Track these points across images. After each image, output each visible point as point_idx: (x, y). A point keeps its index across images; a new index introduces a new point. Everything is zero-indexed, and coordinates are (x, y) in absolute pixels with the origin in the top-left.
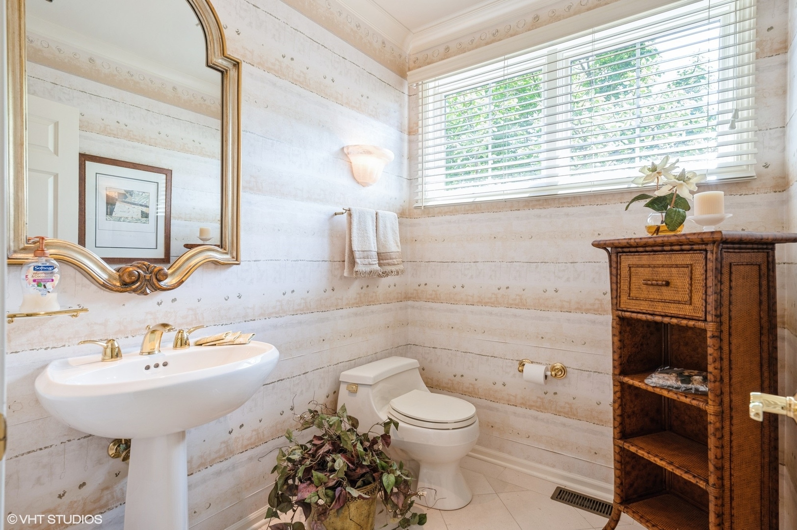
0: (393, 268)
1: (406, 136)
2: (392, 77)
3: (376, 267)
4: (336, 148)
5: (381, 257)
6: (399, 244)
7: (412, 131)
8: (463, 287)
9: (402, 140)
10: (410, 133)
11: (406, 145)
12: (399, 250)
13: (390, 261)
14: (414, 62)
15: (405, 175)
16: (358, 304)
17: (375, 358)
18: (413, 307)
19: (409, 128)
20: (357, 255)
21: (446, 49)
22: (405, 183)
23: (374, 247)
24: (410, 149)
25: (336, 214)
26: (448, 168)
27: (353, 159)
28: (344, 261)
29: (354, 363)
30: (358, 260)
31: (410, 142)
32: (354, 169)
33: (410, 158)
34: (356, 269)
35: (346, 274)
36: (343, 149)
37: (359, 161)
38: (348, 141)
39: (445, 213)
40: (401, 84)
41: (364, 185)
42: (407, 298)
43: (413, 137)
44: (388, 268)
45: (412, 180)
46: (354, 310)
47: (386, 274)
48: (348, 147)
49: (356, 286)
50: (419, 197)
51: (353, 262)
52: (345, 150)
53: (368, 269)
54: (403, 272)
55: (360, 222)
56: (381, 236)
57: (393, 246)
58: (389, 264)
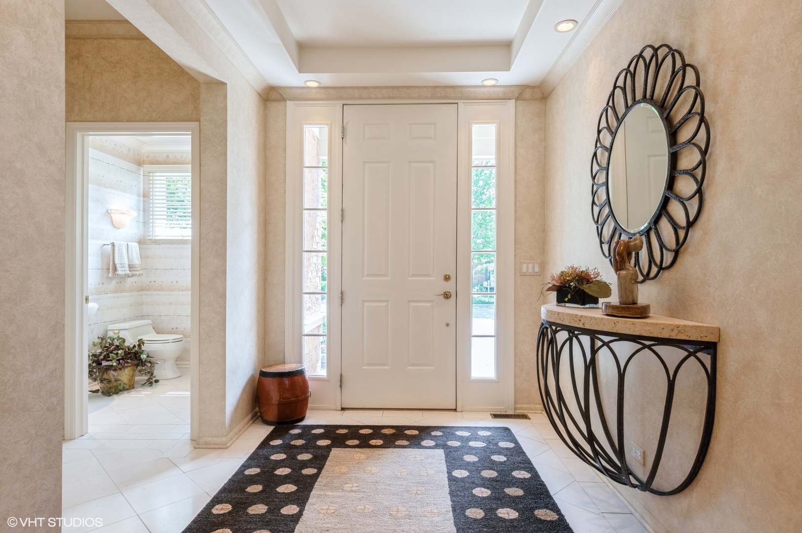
0: (137, 273)
1: (142, 199)
2: (133, 167)
3: (128, 272)
4: (104, 211)
5: (131, 267)
6: (140, 260)
7: (146, 195)
8: (177, 282)
9: (139, 201)
10: (144, 197)
11: (142, 203)
12: (140, 263)
13: (135, 269)
14: (147, 157)
15: (141, 220)
16: (115, 291)
17: (124, 321)
18: (146, 295)
19: (144, 193)
20: (118, 266)
21: (167, 156)
22: (141, 225)
23: (126, 262)
24: (144, 206)
25: (104, 245)
26: (168, 216)
27: (113, 216)
28: (109, 269)
29: (113, 322)
30: (118, 269)
31: (144, 201)
32: (113, 221)
33: (144, 210)
34: (117, 273)
35: (110, 275)
36: (108, 211)
37: (116, 217)
38: (112, 207)
39: (167, 243)
40: (139, 170)
41: (118, 228)
42: (143, 290)
43: (146, 199)
44: (134, 273)
45: (145, 223)
46: (113, 295)
47: (133, 276)
48: (111, 210)
49: (114, 283)
50: (151, 233)
51: (115, 269)
52: (109, 211)
53: (123, 273)
54: (142, 274)
55: (119, 250)
56: (130, 256)
57: (137, 261)
58: (134, 271)
